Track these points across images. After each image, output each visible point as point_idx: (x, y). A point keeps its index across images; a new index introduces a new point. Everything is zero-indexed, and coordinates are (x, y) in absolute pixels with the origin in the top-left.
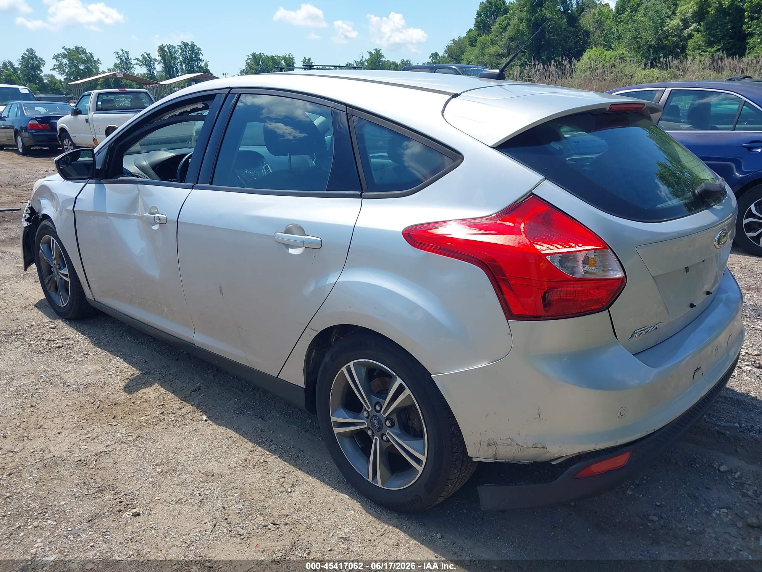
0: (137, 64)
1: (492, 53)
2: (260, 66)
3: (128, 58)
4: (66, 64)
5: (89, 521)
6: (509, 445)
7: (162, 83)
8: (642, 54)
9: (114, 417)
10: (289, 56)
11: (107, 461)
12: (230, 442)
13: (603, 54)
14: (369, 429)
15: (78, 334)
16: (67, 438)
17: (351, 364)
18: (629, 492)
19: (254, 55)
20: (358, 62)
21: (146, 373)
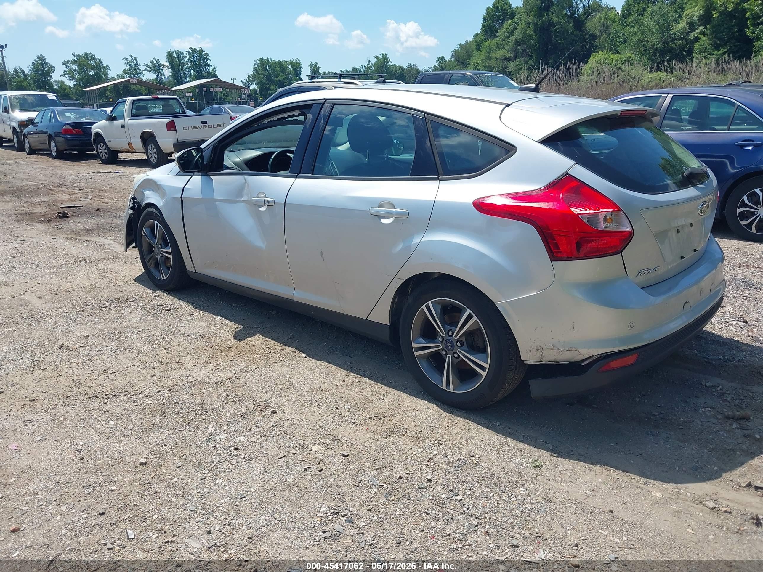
0: (145, 70)
1: (499, 57)
2: (268, 71)
3: (137, 64)
4: (76, 70)
5: (241, 416)
6: (552, 349)
7: (174, 89)
8: (649, 57)
9: (233, 356)
10: (296, 60)
11: (238, 383)
12: (329, 370)
13: (610, 57)
14: (443, 350)
15: (179, 301)
16: (202, 369)
17: (430, 303)
18: (638, 399)
19: (261, 60)
20: (364, 66)
21: (247, 327)
